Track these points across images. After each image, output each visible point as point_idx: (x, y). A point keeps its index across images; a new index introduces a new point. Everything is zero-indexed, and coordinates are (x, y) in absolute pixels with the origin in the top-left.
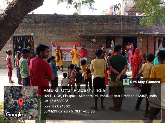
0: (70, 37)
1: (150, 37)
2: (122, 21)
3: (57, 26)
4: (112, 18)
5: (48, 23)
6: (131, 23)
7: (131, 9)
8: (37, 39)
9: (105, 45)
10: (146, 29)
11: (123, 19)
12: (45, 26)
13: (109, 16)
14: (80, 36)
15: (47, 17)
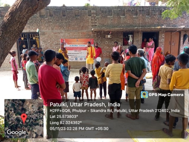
0: (81, 33)
1: (175, 32)
2: (142, 12)
3: (66, 20)
4: (130, 9)
5: (55, 17)
6: (152, 14)
8: (44, 37)
9: (122, 41)
10: (170, 22)
11: (143, 10)
12: (52, 20)
13: (126, 7)
14: (93, 32)
15: (54, 9)
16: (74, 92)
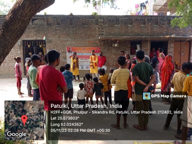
0: (88, 42)
1: (184, 41)
3: (73, 28)
4: (138, 18)
5: (62, 25)
6: (160, 24)
7: (161, 8)
8: (50, 44)
9: (130, 50)
10: (179, 31)
11: (151, 20)
12: (59, 28)
14: (100, 40)
15: (61, 18)
16: (78, 100)
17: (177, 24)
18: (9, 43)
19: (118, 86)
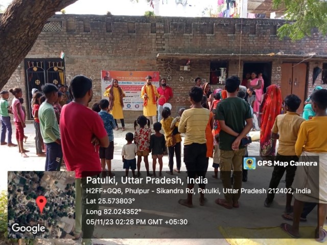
0: (138, 62)
1: (298, 63)
2: (243, 28)
3: (112, 38)
4: (222, 22)
5: (93, 33)
6: (260, 33)
7: (261, 5)
8: (72, 66)
9: (209, 77)
10: (291, 46)
11: (244, 26)
12: (88, 38)
13: (215, 19)
14: (159, 60)
15: (92, 20)
16: (124, 160)
17: (288, 33)
18: (9, 63)
19: (190, 137)
